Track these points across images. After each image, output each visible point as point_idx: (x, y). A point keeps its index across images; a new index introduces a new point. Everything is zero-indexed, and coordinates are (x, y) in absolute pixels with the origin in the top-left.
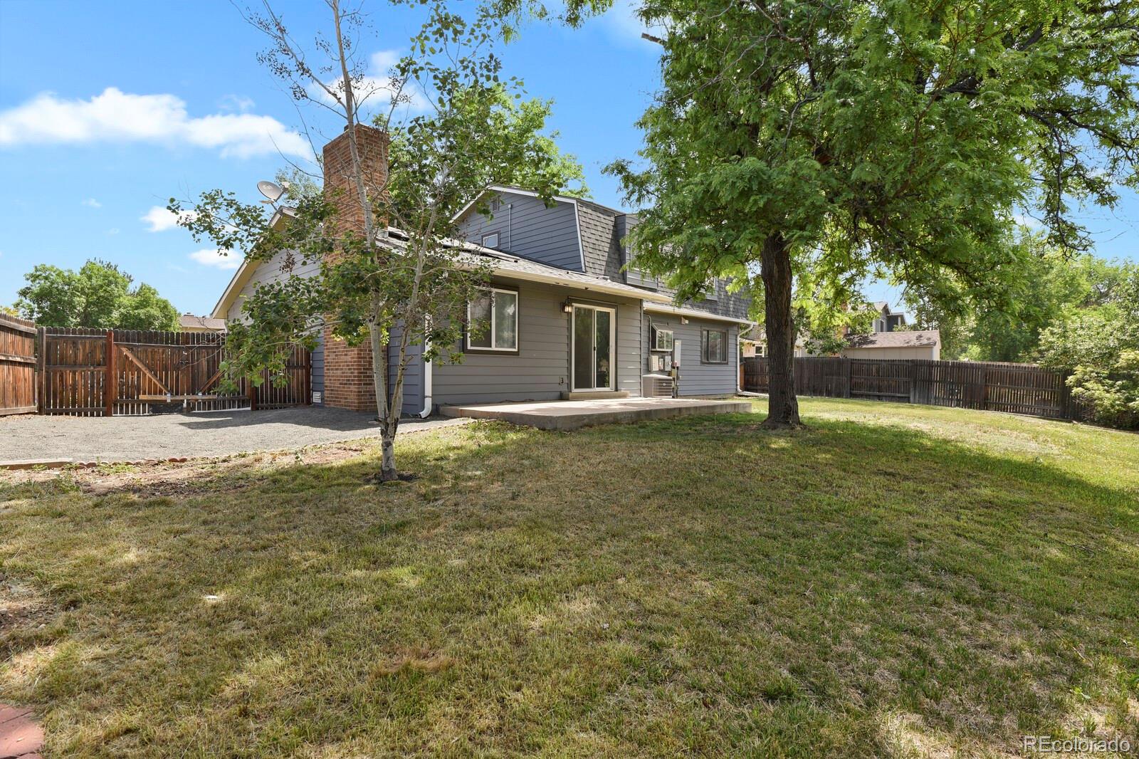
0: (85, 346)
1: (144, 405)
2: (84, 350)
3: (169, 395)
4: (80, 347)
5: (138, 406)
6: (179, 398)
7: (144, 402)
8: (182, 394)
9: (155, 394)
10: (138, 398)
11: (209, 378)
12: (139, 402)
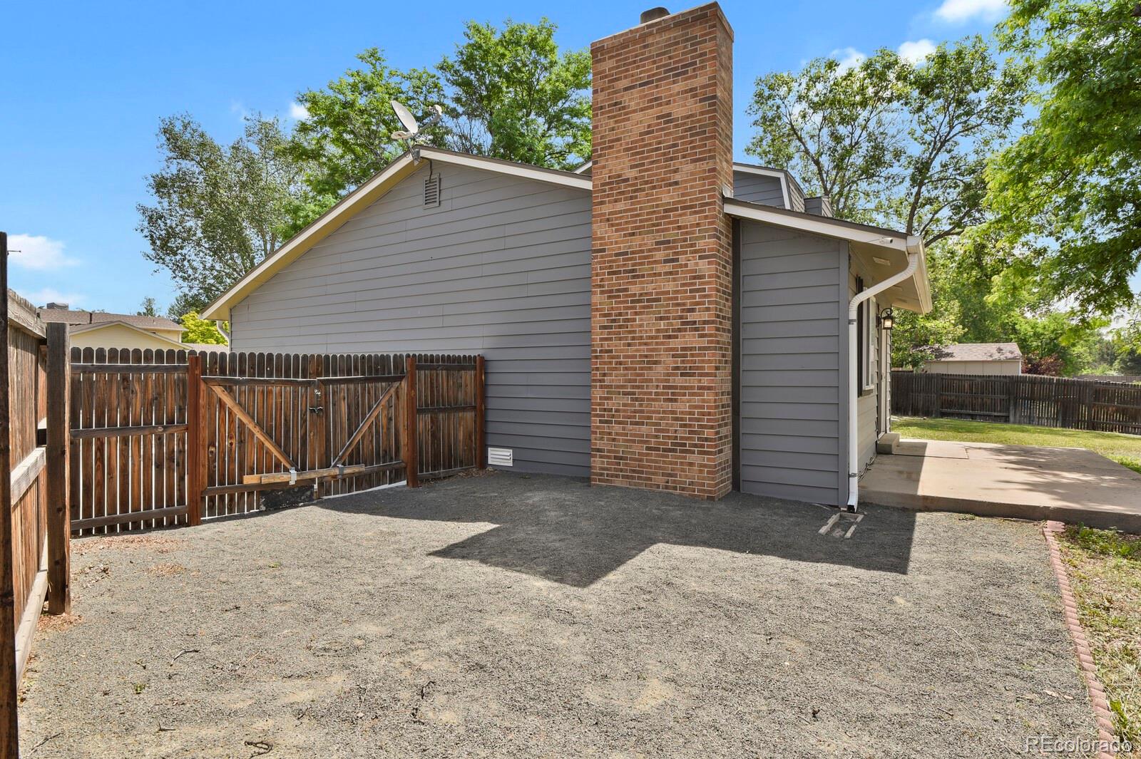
0: (146, 385)
1: (251, 494)
2: (145, 392)
3: (293, 471)
4: (137, 387)
5: (241, 496)
6: (308, 475)
7: (251, 489)
8: (312, 468)
9: (269, 471)
10: (241, 481)
11: (350, 435)
12: (244, 488)
